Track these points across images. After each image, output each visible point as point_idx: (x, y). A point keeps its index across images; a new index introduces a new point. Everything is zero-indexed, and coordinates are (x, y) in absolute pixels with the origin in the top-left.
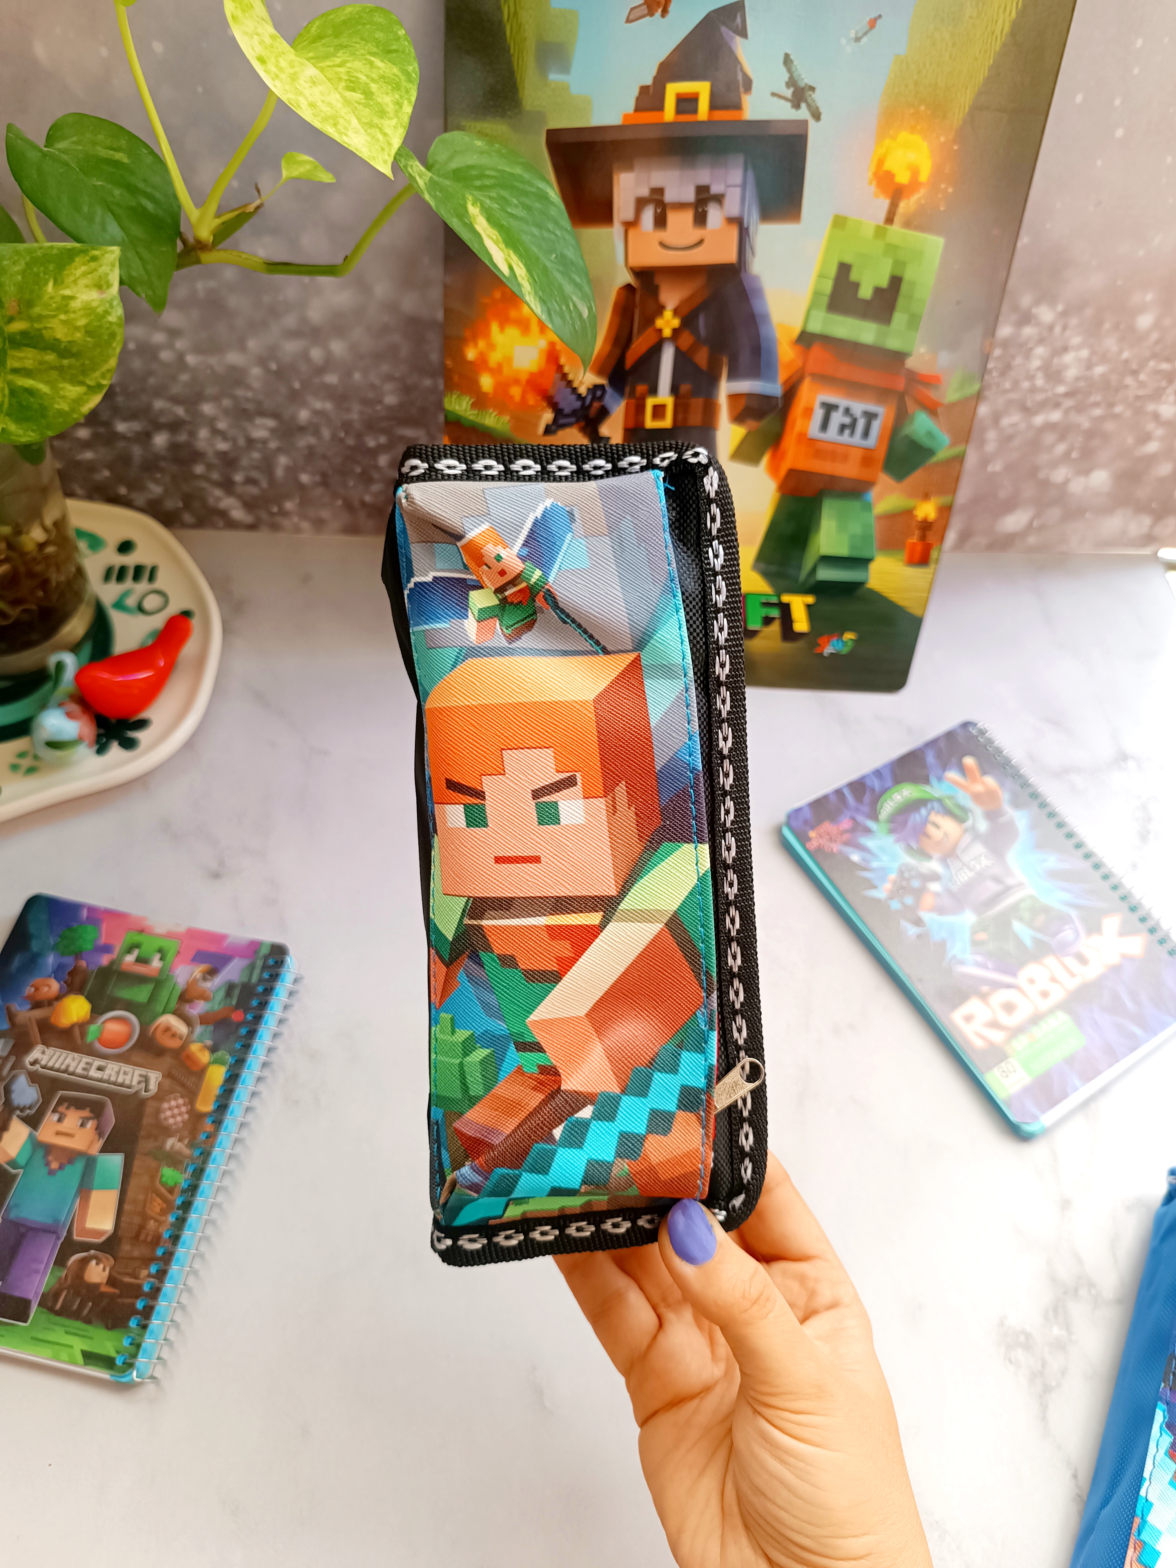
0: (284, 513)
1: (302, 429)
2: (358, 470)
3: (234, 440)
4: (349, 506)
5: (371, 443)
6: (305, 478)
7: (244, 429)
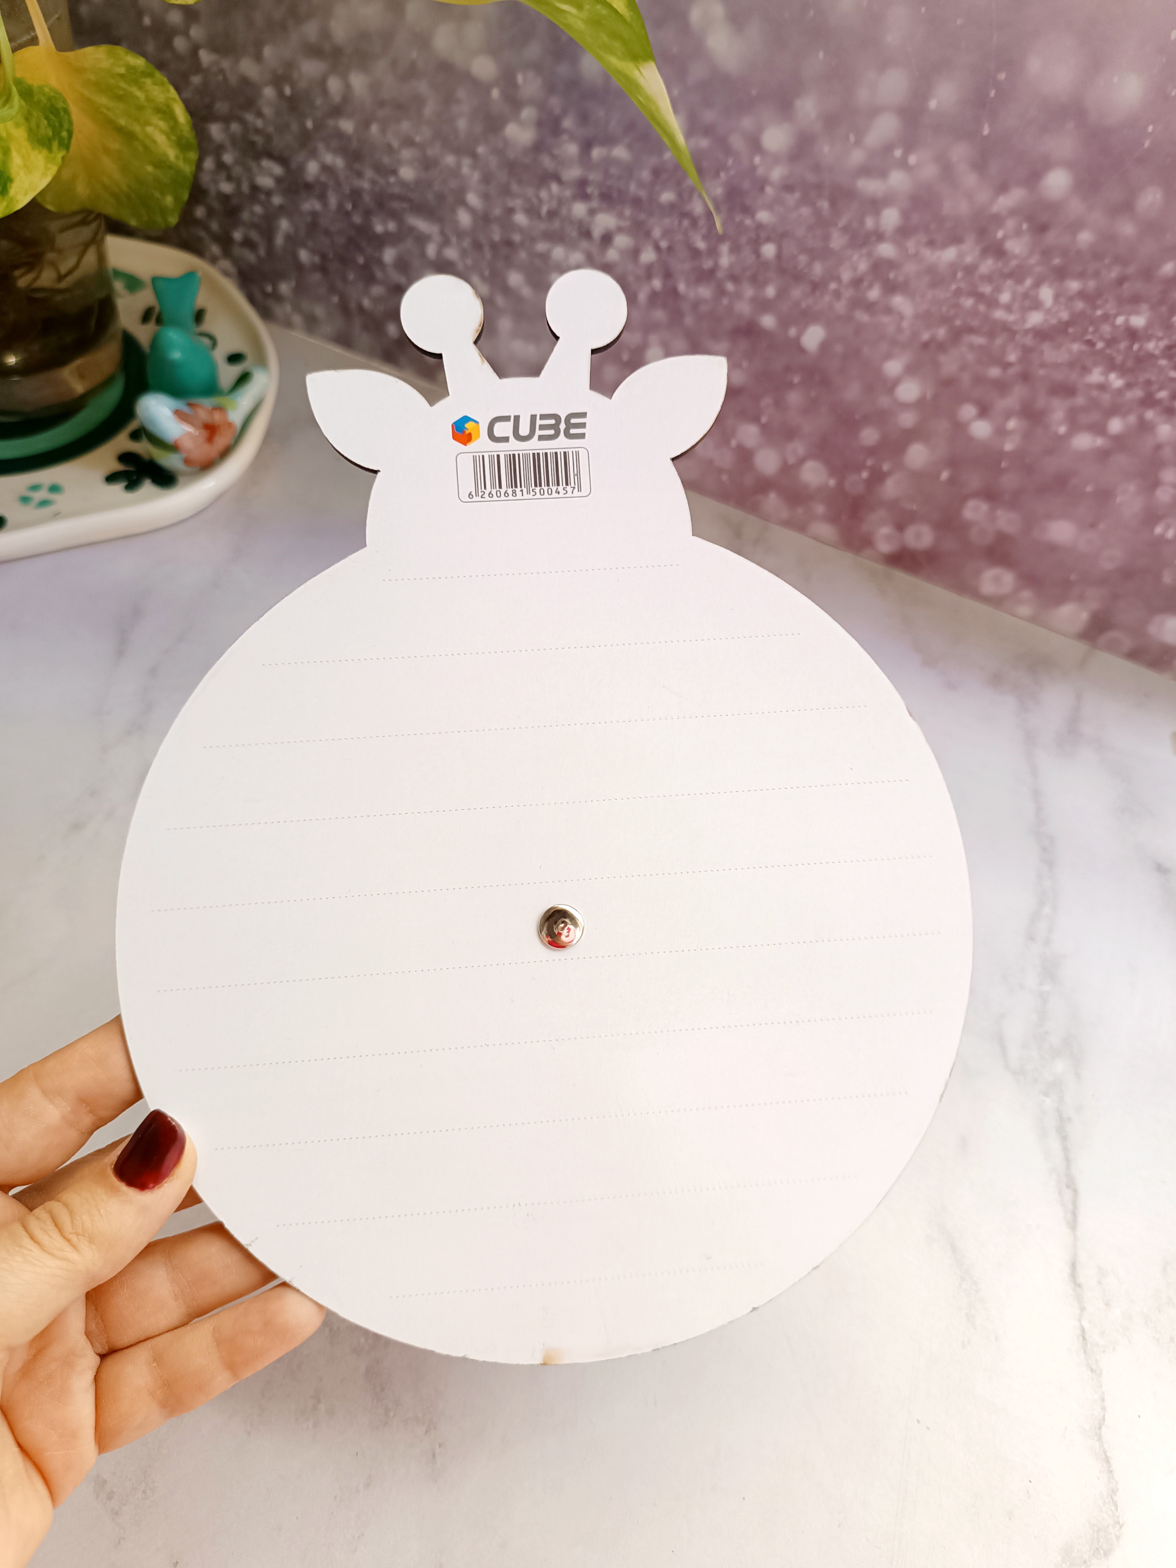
0: (277, 297)
1: (308, 187)
2: (361, 260)
3: (238, 183)
4: (344, 308)
5: (379, 228)
6: (304, 255)
7: (249, 170)
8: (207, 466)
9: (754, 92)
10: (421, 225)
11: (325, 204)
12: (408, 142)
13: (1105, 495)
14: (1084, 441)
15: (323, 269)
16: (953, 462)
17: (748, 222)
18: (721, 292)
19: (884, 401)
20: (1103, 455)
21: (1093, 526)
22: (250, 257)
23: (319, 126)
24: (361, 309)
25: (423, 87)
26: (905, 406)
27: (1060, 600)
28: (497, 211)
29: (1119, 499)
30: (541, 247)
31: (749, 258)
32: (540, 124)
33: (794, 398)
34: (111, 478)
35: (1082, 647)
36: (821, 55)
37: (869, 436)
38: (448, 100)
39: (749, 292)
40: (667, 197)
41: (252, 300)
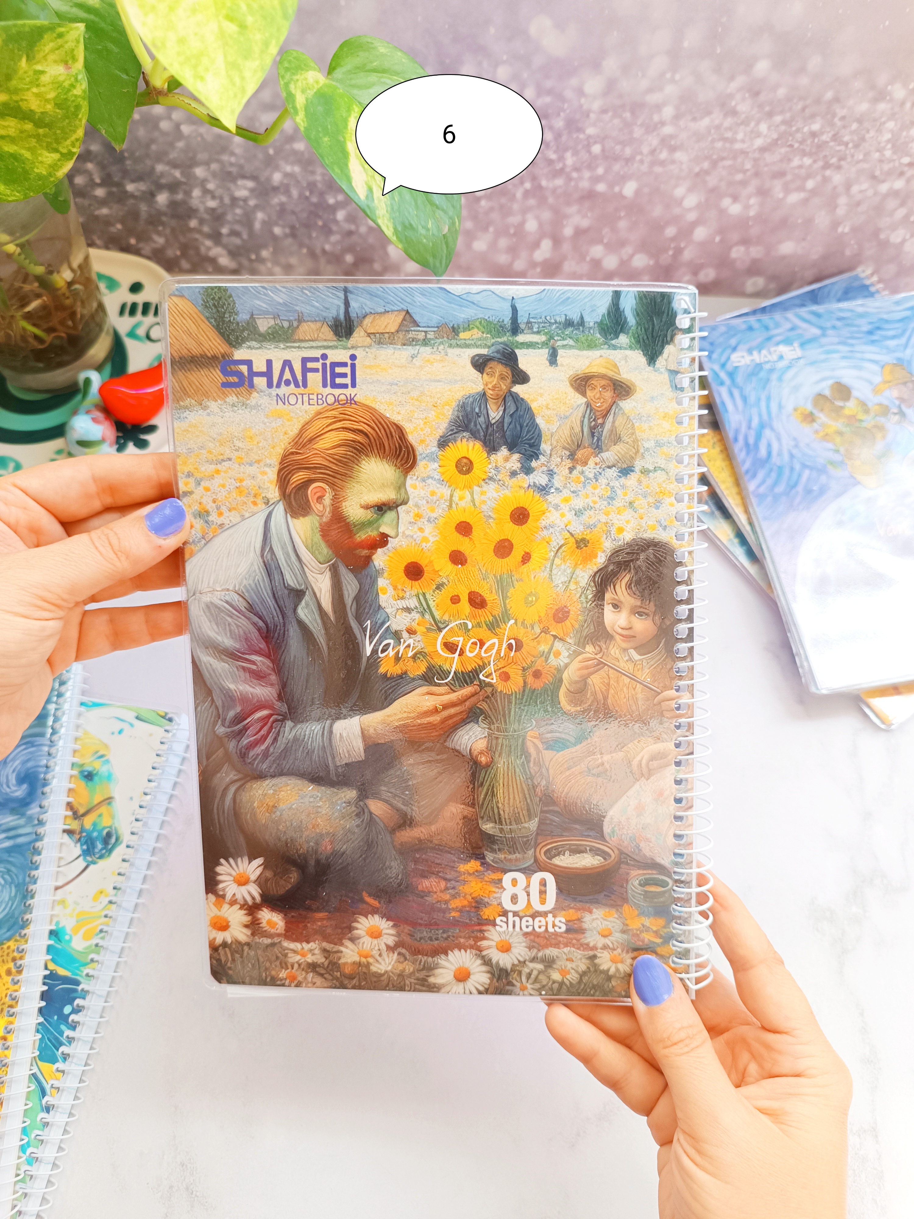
0: (261, 260)
1: (275, 189)
2: (320, 223)
3: (221, 199)
6: (277, 230)
7: (229, 189)
9: (576, 64)
13: (809, 222)
14: (794, 198)
16: (721, 231)
17: (582, 136)
18: (569, 179)
19: (677, 211)
20: (805, 202)
21: (804, 239)
22: (237, 241)
24: (324, 251)
26: (689, 210)
29: (816, 221)
31: (584, 155)
33: (623, 224)
36: (615, 33)
37: (670, 231)
39: (587, 174)
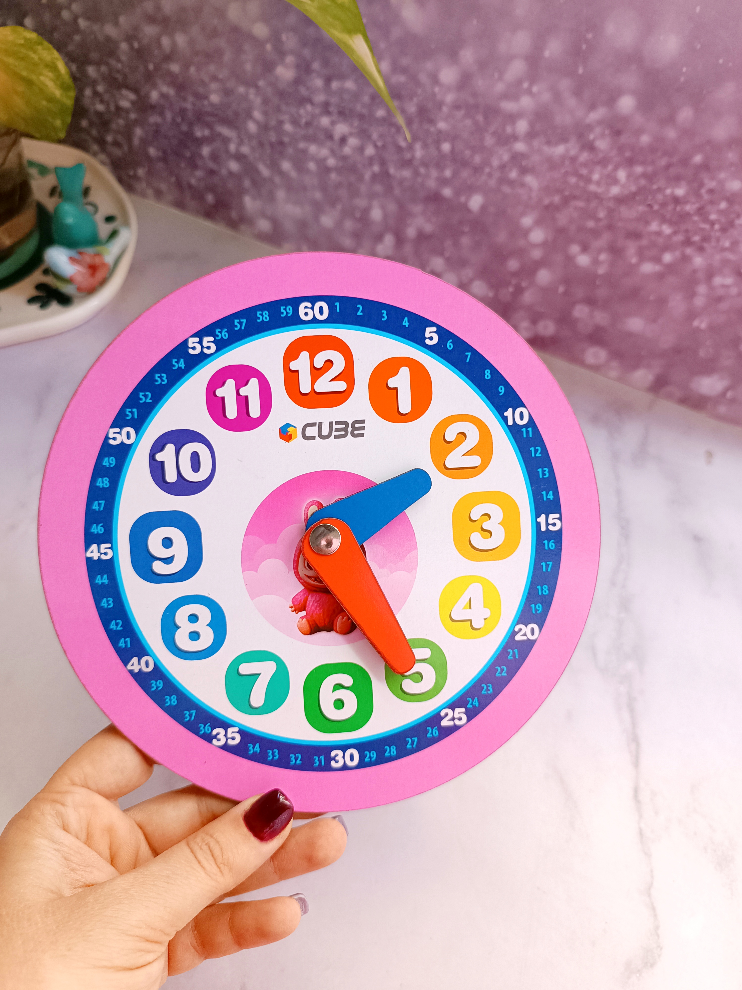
0: (136, 178)
1: (152, 107)
2: (188, 154)
3: (108, 105)
4: (179, 185)
5: (199, 133)
6: (152, 151)
7: (114, 96)
8: (91, 291)
9: (433, 46)
10: (225, 131)
11: (164, 119)
12: (214, 78)
13: (662, 302)
14: (648, 268)
15: (164, 159)
16: (566, 281)
17: (432, 129)
18: (416, 173)
19: (522, 243)
20: (660, 276)
21: (654, 321)
22: (118, 152)
23: (157, 68)
24: (190, 186)
25: (222, 43)
26: (535, 246)
27: (636, 366)
28: (273, 123)
29: (670, 305)
30: (302, 145)
31: (434, 152)
32: (298, 66)
33: (465, 241)
34: (32, 301)
35: (648, 397)
36: (475, 22)
37: (513, 265)
38: (239, 51)
39: (434, 173)
40: (380, 113)
41: (120, 180)
